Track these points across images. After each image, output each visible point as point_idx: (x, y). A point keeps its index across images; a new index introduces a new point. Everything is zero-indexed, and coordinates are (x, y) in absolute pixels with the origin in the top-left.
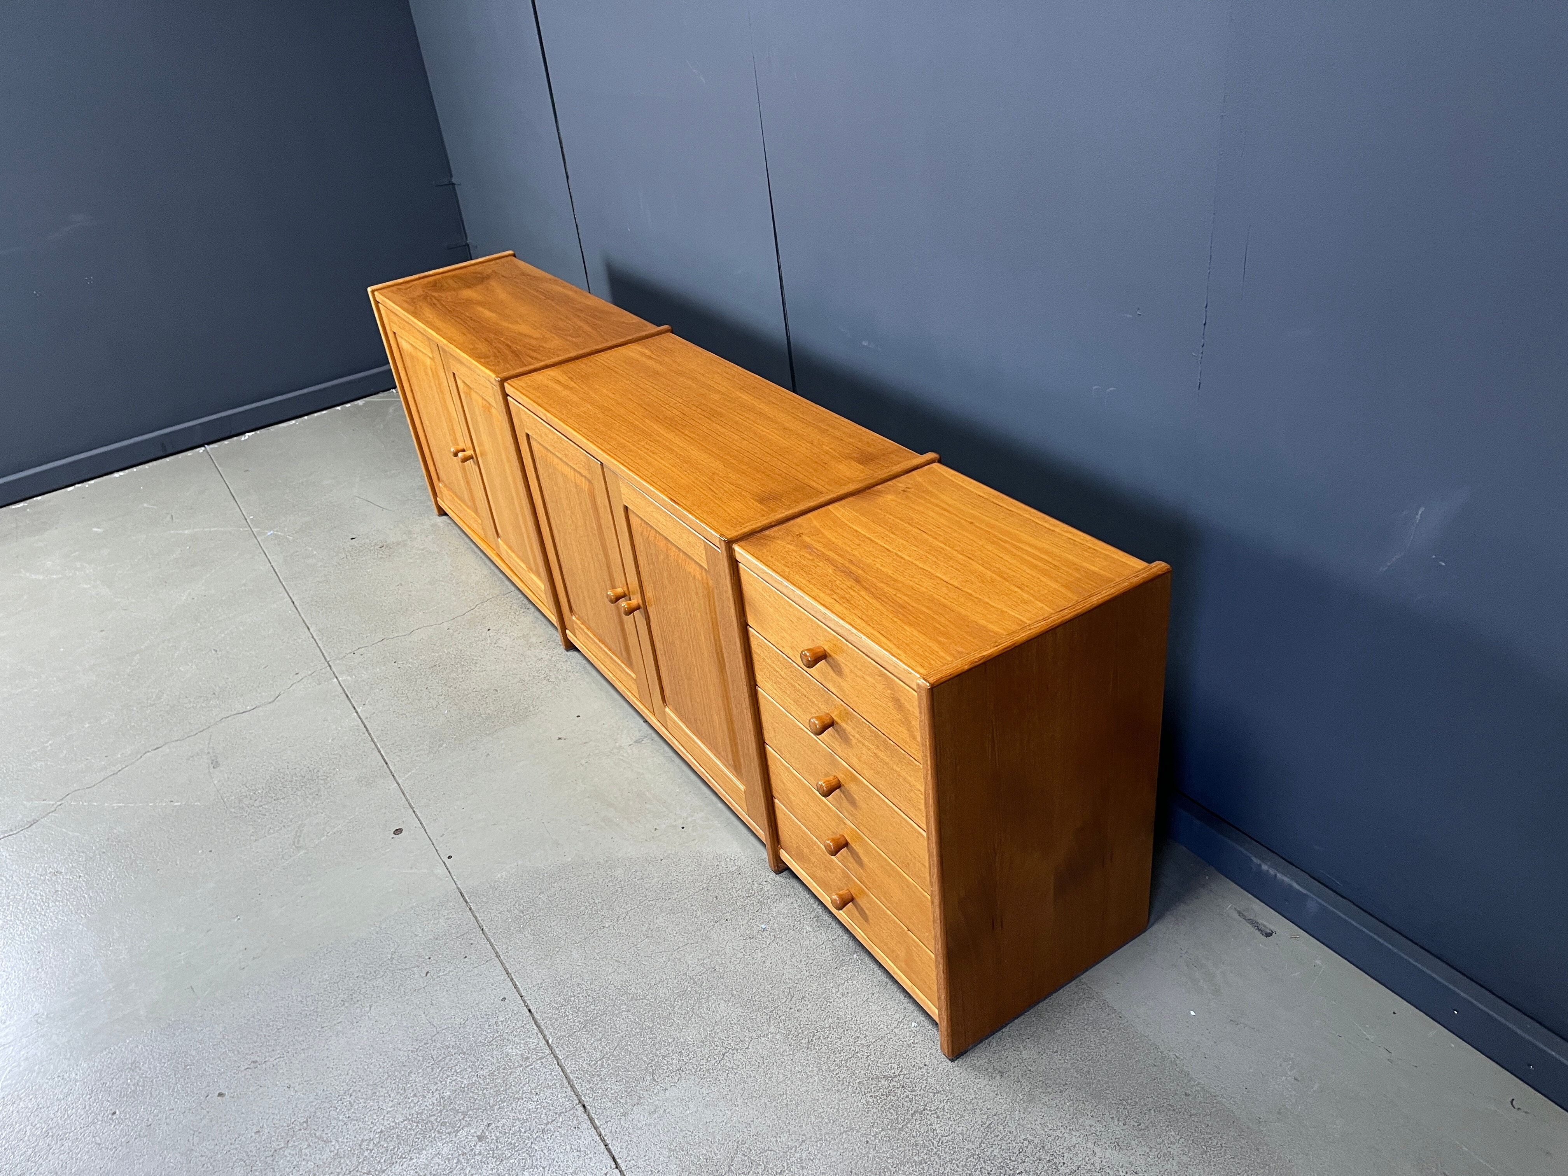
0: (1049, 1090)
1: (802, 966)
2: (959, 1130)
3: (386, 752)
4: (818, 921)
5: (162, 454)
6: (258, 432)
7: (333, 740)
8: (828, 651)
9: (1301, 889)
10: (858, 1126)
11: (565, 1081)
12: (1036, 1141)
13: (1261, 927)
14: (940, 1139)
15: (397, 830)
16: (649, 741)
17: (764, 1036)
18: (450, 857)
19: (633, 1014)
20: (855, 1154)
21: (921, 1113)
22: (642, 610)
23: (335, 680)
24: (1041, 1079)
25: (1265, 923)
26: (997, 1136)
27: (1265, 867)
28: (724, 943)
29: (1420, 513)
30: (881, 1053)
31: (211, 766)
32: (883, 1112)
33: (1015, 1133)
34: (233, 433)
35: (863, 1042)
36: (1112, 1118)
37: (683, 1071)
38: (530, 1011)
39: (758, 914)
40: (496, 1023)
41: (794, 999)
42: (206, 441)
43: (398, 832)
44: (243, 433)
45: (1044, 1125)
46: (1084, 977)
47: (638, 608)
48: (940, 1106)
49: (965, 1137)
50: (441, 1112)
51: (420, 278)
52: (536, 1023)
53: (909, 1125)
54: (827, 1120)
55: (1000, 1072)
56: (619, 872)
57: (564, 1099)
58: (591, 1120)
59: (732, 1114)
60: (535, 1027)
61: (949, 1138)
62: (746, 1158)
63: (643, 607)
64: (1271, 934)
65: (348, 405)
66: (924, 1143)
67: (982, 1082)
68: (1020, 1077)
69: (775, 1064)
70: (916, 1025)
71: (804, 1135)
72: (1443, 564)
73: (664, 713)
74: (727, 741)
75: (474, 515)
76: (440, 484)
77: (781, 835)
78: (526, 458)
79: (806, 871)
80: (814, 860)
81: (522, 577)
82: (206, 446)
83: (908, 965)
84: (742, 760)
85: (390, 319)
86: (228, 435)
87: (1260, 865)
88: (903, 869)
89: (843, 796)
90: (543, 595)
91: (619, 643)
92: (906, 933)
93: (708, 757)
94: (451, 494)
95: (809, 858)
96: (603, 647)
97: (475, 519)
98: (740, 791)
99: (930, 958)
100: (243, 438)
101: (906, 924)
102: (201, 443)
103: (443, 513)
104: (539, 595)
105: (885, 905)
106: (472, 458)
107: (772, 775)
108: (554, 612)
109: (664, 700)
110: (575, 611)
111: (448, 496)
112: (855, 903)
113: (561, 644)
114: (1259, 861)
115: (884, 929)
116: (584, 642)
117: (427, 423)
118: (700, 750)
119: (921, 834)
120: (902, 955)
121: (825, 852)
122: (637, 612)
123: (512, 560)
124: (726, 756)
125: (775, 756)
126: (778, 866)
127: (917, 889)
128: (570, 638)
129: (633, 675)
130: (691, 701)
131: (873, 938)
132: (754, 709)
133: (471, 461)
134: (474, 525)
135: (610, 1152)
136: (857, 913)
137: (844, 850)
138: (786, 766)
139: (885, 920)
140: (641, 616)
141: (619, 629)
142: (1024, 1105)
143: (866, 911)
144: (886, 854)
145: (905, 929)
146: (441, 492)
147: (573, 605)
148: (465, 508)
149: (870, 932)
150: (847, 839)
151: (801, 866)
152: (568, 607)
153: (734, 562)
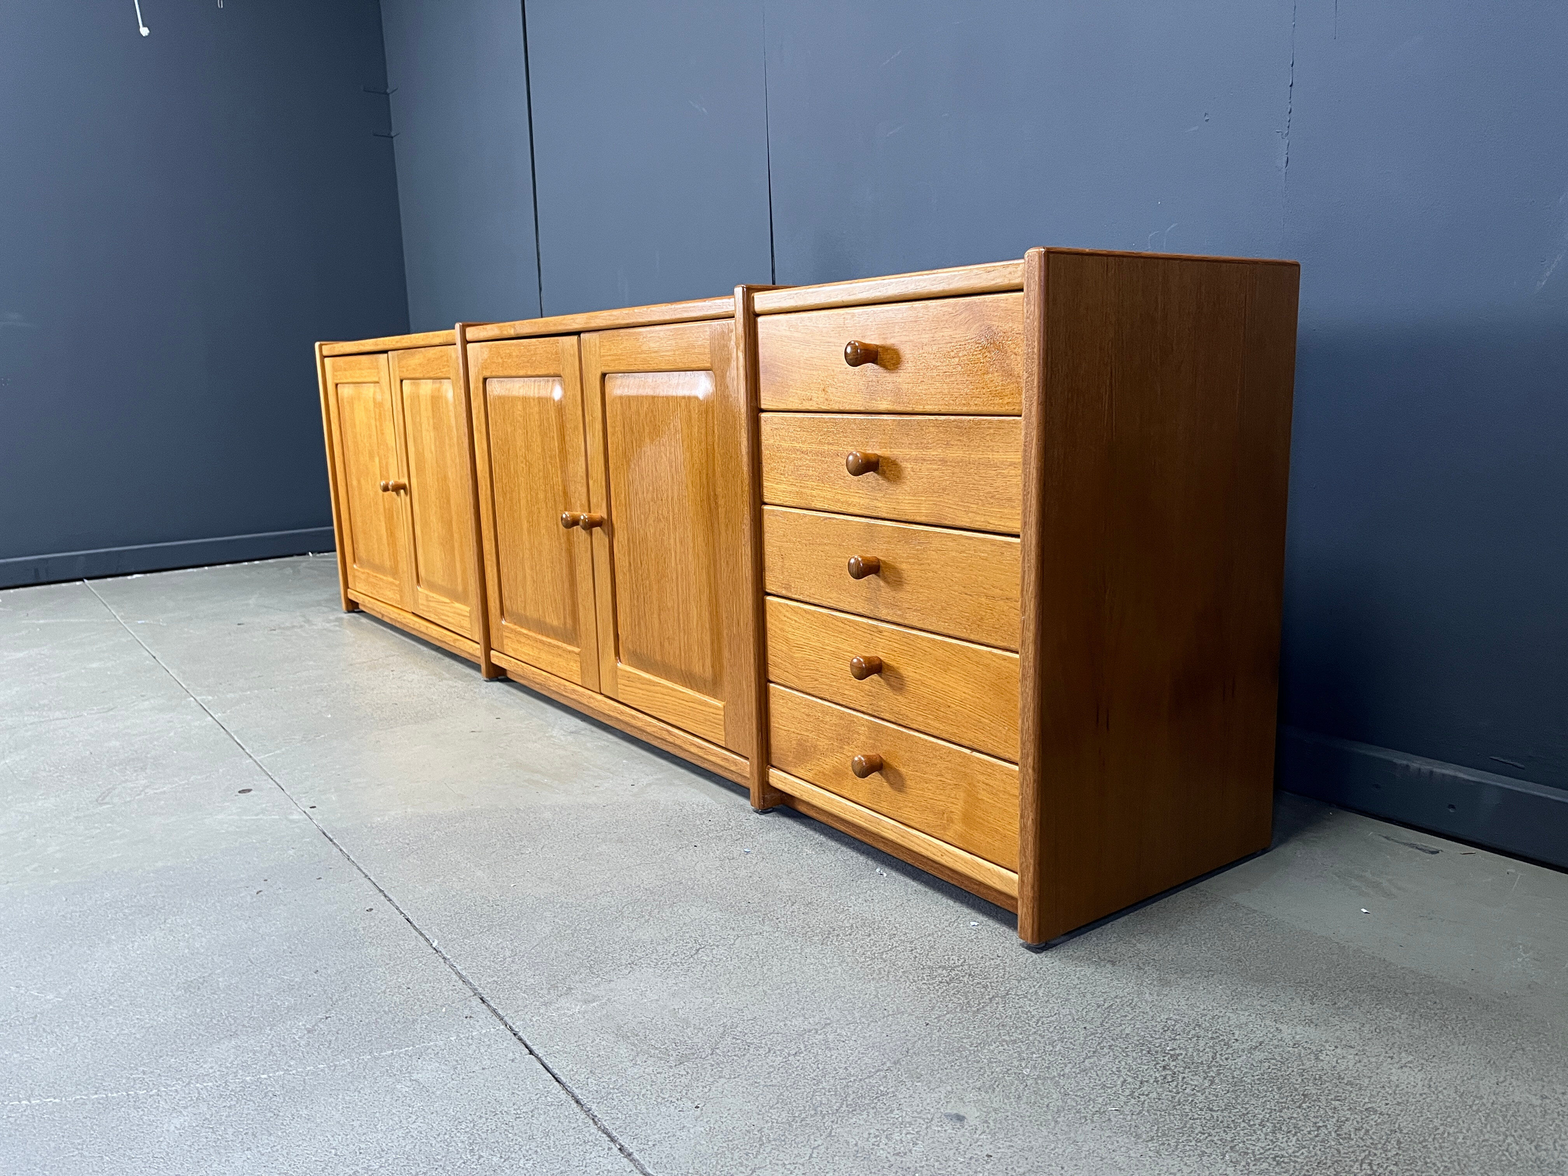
0: (1187, 975)
3: (245, 742)
6: (148, 575)
9: (1472, 778)
10: (909, 1010)
12: (1186, 1020)
13: (1420, 848)
14: (1038, 1021)
15: (244, 790)
17: (756, 934)
18: (314, 806)
20: (910, 1035)
21: (1003, 997)
22: (605, 524)
24: (1172, 966)
25: (1425, 844)
26: (1126, 1016)
27: (1414, 766)
28: (694, 862)
30: (931, 946)
32: (945, 997)
34: (119, 572)
36: (1292, 998)
37: (636, 965)
38: (408, 920)
39: (738, 842)
40: (355, 929)
41: (796, 904)
42: (87, 575)
44: (131, 574)
45: (1192, 1006)
47: (601, 523)
48: (1030, 991)
49: (1076, 1017)
52: (416, 928)
53: (988, 1008)
54: (861, 1005)
55: (1109, 961)
58: (492, 1009)
59: (714, 1000)
60: (413, 932)
63: (606, 520)
64: (1438, 853)
66: (1014, 1024)
67: (1088, 971)
68: (1141, 965)
70: (976, 923)
73: (616, 672)
74: (707, 638)
75: (391, 579)
76: (355, 566)
77: (774, 742)
78: (477, 418)
79: (809, 776)
80: (823, 743)
81: (443, 620)
82: (86, 581)
83: (968, 819)
84: (726, 653)
85: (335, 369)
86: (113, 572)
87: (1407, 766)
88: (972, 637)
89: (882, 583)
90: (466, 623)
91: (564, 609)
92: (969, 758)
93: (674, 693)
94: (366, 571)
95: (815, 747)
96: (540, 637)
97: (392, 583)
98: (718, 712)
99: (1009, 774)
100: (129, 577)
101: (970, 740)
102: (81, 576)
103: (353, 607)
104: (462, 627)
105: (936, 733)
106: (404, 487)
107: (771, 643)
108: (478, 635)
109: (617, 653)
110: (507, 611)
111: (363, 576)
112: (884, 772)
113: (481, 677)
114: (1405, 762)
115: (931, 781)
116: (514, 650)
117: (355, 483)
118: (665, 691)
119: (1009, 543)
120: (958, 809)
121: (843, 713)
122: (597, 530)
123: (432, 604)
124: (702, 667)
125: (779, 603)
126: (764, 798)
127: (995, 655)
128: (494, 661)
129: (577, 650)
130: (659, 615)
131: (909, 814)
132: (756, 543)
133: (402, 491)
134: (390, 594)
135: (520, 1039)
136: (886, 787)
137: (875, 677)
138: (795, 607)
139: (935, 761)
140: (602, 534)
141: (567, 585)
142: (1156, 988)
143: (903, 770)
144: (945, 632)
145: (968, 751)
146: (354, 577)
147: (507, 603)
148: (382, 577)
149: (906, 806)
150: (882, 658)
151: (801, 772)
152: (499, 611)
153: (752, 316)
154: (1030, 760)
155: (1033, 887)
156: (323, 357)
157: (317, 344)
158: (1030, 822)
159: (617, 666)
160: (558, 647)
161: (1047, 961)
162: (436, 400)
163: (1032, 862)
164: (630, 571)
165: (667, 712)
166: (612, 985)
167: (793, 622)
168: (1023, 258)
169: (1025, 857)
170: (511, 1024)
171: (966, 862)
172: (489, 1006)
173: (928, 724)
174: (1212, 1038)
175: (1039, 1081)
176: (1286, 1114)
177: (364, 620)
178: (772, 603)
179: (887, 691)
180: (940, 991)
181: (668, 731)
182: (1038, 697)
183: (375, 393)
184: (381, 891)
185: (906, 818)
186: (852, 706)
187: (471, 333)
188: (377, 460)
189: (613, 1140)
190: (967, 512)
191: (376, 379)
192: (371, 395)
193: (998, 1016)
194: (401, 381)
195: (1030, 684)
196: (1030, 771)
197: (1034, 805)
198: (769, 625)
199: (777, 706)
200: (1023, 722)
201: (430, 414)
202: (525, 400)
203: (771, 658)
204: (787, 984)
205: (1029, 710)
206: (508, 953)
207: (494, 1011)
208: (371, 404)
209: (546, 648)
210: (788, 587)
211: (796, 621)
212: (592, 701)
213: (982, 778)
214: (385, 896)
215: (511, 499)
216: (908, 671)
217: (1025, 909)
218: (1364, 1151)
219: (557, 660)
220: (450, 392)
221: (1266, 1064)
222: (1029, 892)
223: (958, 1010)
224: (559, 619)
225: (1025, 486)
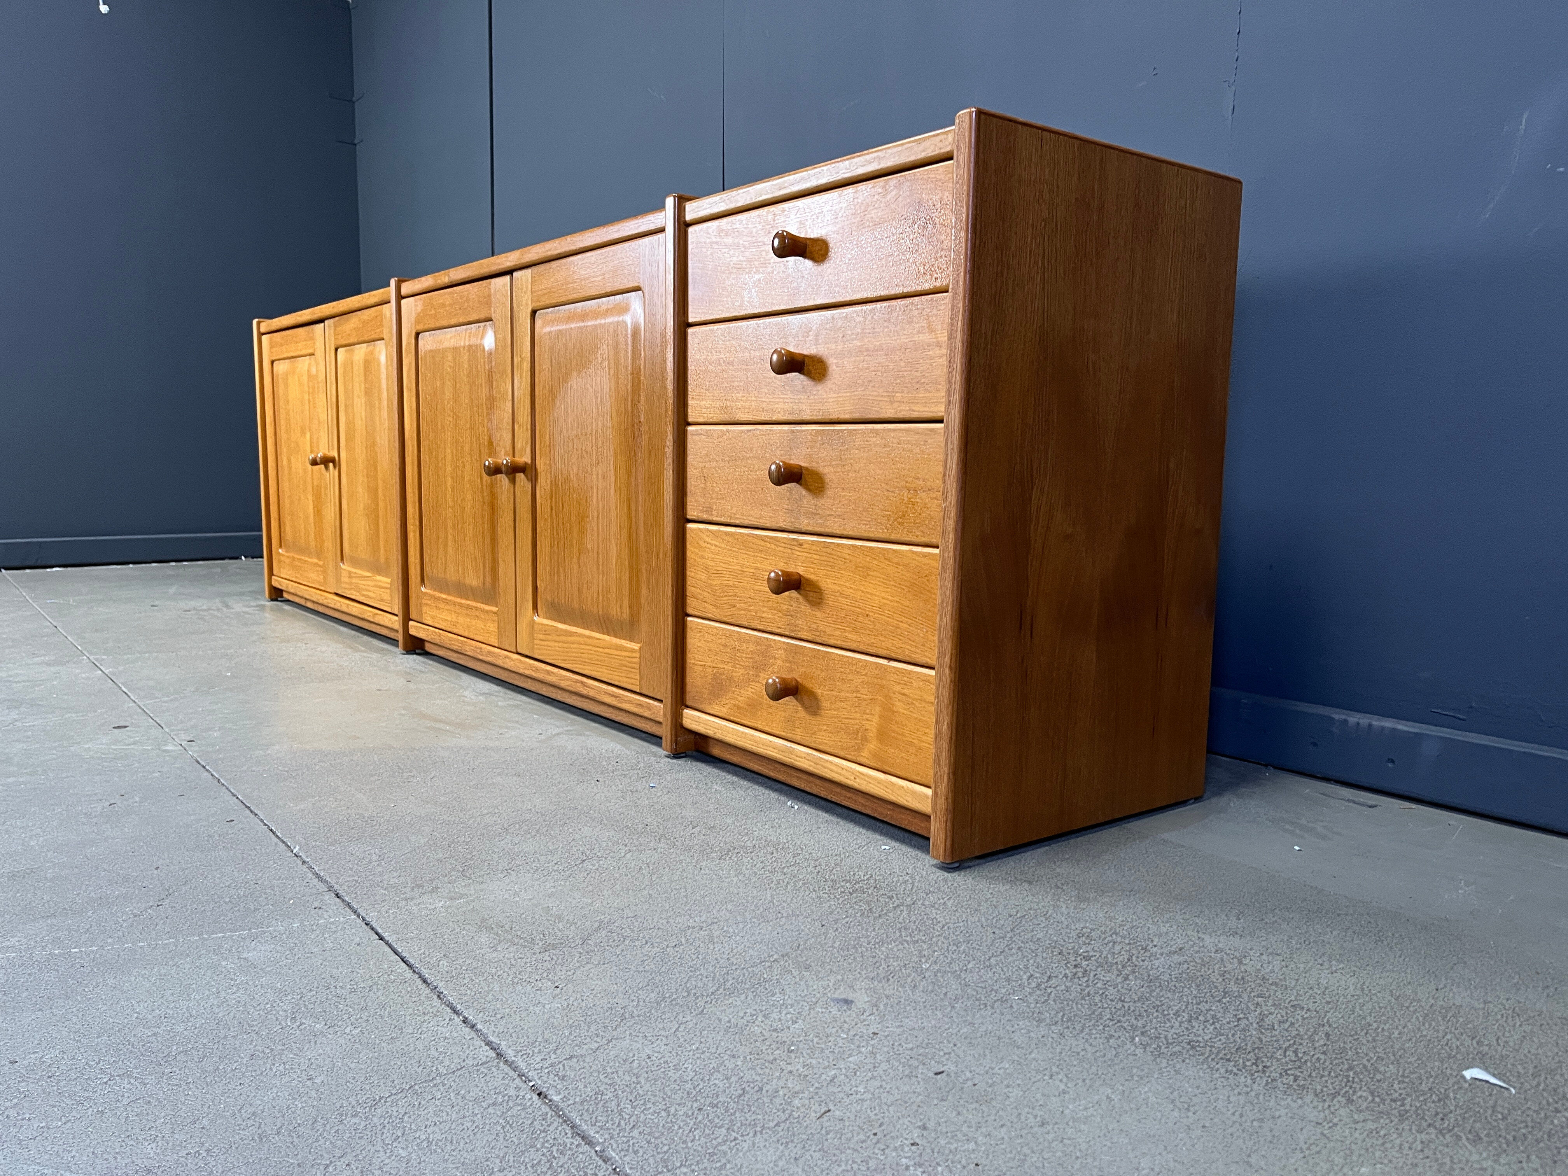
0: (1107, 894)
6: (69, 569)
9: (1411, 730)
10: (805, 914)
12: (1103, 929)
13: (1357, 802)
15: (120, 726)
18: (190, 741)
25: (1362, 800)
26: (1038, 924)
27: (1353, 721)
29: (1524, 120)
32: (845, 904)
36: (1217, 914)
37: (514, 871)
39: (644, 779)
44: (52, 567)
45: (1110, 918)
47: (524, 468)
48: (938, 902)
49: (985, 924)
54: (753, 908)
55: (1026, 881)
57: (303, 888)
58: (346, 903)
64: (1375, 807)
67: (1003, 888)
68: (1059, 885)
70: (888, 848)
73: (533, 627)
74: (626, 577)
75: (315, 561)
76: (280, 551)
77: (689, 680)
78: (408, 375)
79: (723, 711)
80: (738, 673)
81: (363, 595)
83: (883, 735)
84: (644, 591)
85: (272, 346)
86: (32, 563)
87: (1346, 721)
88: (893, 537)
89: (804, 492)
90: (387, 597)
91: (484, 566)
92: (885, 668)
93: (589, 641)
94: (291, 555)
95: (731, 679)
96: (458, 600)
97: (316, 565)
98: (634, 655)
99: (926, 680)
100: (48, 570)
101: (887, 649)
103: (276, 594)
104: (382, 600)
105: (854, 646)
106: (333, 460)
107: (689, 573)
108: (397, 608)
109: (535, 607)
110: (428, 576)
111: (288, 561)
112: (799, 698)
113: (399, 650)
114: (1343, 717)
115: (846, 699)
116: (433, 617)
117: (285, 463)
118: (581, 640)
119: (932, 430)
120: (873, 725)
121: (760, 638)
122: (520, 477)
123: (354, 581)
124: (620, 610)
125: (700, 530)
126: (676, 741)
127: (914, 552)
128: (412, 632)
129: (495, 609)
130: (579, 559)
131: (824, 739)
132: (678, 466)
133: (331, 465)
134: (313, 576)
135: (372, 929)
136: (802, 713)
137: (793, 594)
138: (716, 531)
139: (850, 677)
140: (526, 480)
141: (488, 541)
143: (819, 691)
144: (866, 535)
145: (884, 662)
146: (279, 562)
147: (427, 569)
148: (306, 559)
149: (821, 730)
150: (801, 573)
151: (716, 709)
152: (419, 578)
153: (683, 227)
154: (947, 659)
155: (947, 799)
156: (260, 334)
157: (255, 322)
158: (945, 727)
159: (533, 620)
160: (477, 608)
161: (959, 879)
162: (369, 364)
163: (946, 769)
164: (551, 515)
165: (583, 663)
166: (483, 886)
167: (713, 547)
168: (954, 124)
169: (939, 765)
170: (364, 915)
171: (879, 781)
172: (343, 901)
173: (846, 637)
174: (1129, 944)
175: (939, 974)
176: (1204, 1007)
177: (286, 607)
178: (692, 530)
179: (805, 608)
180: (841, 900)
181: (582, 683)
182: (958, 589)
183: (310, 364)
184: (247, 807)
185: (820, 744)
186: (769, 629)
187: (406, 288)
188: (308, 436)
189: (456, 1012)
190: (892, 402)
191: (310, 351)
192: (306, 368)
193: (901, 920)
194: (336, 350)
195: (949, 575)
196: (947, 671)
197: (950, 707)
198: (688, 554)
199: (694, 642)
200: (941, 619)
201: (362, 379)
202: (456, 350)
203: (690, 590)
204: (676, 889)
205: (947, 603)
206: (374, 858)
207: (349, 905)
208: (305, 378)
209: (464, 612)
210: (709, 510)
211: (716, 546)
212: (508, 660)
213: (898, 688)
214: (252, 812)
215: (436, 458)
216: (827, 584)
217: (938, 824)
218: (1289, 1040)
219: (474, 622)
220: (383, 354)
221: (1185, 966)
222: (942, 803)
223: (858, 915)
224: (478, 578)
225: (950, 362)
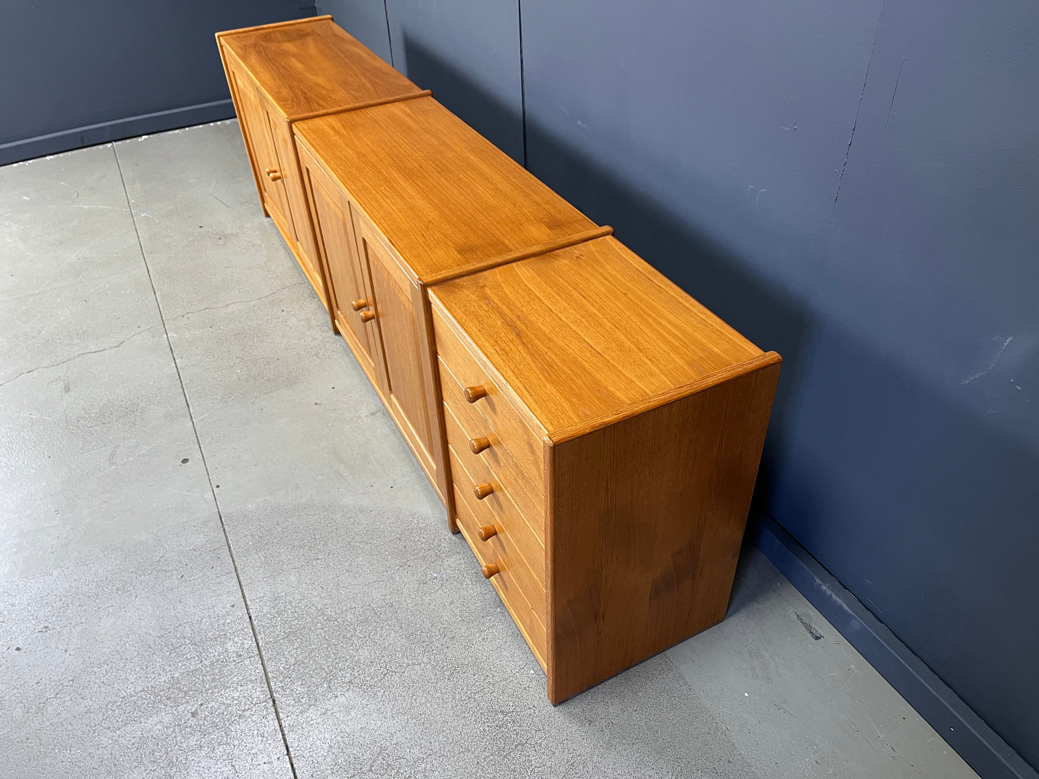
1: (457, 611)
2: (549, 764)
3: (190, 398)
4: (476, 577)
5: (80, 145)
6: (152, 136)
7: (154, 382)
8: (487, 391)
9: (849, 610)
10: (473, 749)
11: (264, 678)
13: (813, 631)
15: (184, 460)
16: (382, 415)
17: (418, 664)
18: (218, 486)
19: (325, 632)
20: (467, 771)
21: (523, 745)
22: (376, 319)
23: (165, 336)
24: (619, 731)
25: (817, 628)
26: (577, 773)
27: (824, 588)
28: (404, 584)
29: (1008, 341)
30: (503, 692)
31: (64, 391)
33: (591, 773)
34: (133, 135)
35: (491, 680)
36: (668, 772)
37: (352, 684)
38: (250, 618)
39: (433, 564)
40: (224, 624)
41: (446, 637)
42: (114, 139)
43: (185, 461)
44: (140, 136)
45: (614, 769)
46: (669, 653)
47: (373, 318)
48: (538, 742)
50: (169, 689)
51: (257, 30)
52: (253, 628)
53: (512, 754)
54: (451, 740)
56: (338, 516)
57: (260, 693)
58: (277, 712)
59: (382, 724)
60: (251, 631)
61: (541, 769)
62: (384, 762)
63: (376, 317)
64: (820, 638)
65: (219, 123)
66: (520, 770)
69: (422, 688)
70: (533, 672)
71: (431, 750)
72: (1019, 388)
74: (426, 432)
77: (458, 508)
82: (113, 143)
83: (531, 630)
86: (129, 135)
89: (494, 500)
92: (531, 610)
95: (473, 532)
96: (356, 338)
100: (140, 139)
102: (110, 140)
105: (518, 585)
109: (390, 389)
110: (340, 307)
111: (270, 204)
113: (330, 325)
114: (820, 584)
120: (527, 622)
126: (454, 530)
128: (337, 326)
129: (373, 365)
131: (509, 602)
135: (285, 741)
137: (493, 537)
142: (602, 751)
143: (507, 583)
145: (530, 606)
146: (266, 200)
147: (338, 302)
149: (508, 598)
150: (497, 530)
152: (335, 304)
153: (428, 302)
157: (216, 35)
159: (390, 398)
160: (364, 354)
166: (337, 700)
170: (283, 727)
171: (531, 644)
178: (451, 449)
180: (494, 734)
184: (241, 586)
199: (458, 495)
207: (277, 714)
209: (359, 349)
210: (457, 451)
213: (535, 622)
214: (243, 593)
219: (364, 360)
223: (497, 753)
